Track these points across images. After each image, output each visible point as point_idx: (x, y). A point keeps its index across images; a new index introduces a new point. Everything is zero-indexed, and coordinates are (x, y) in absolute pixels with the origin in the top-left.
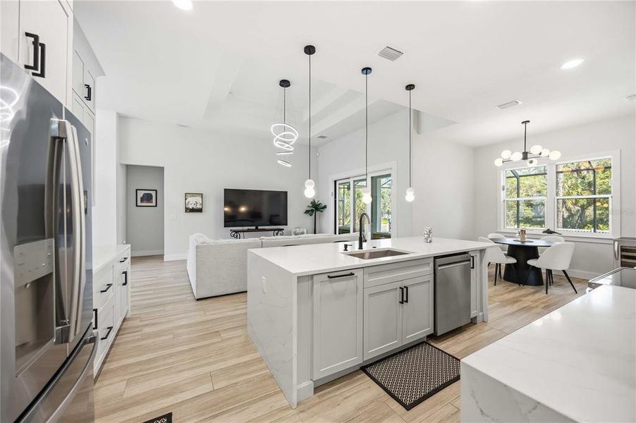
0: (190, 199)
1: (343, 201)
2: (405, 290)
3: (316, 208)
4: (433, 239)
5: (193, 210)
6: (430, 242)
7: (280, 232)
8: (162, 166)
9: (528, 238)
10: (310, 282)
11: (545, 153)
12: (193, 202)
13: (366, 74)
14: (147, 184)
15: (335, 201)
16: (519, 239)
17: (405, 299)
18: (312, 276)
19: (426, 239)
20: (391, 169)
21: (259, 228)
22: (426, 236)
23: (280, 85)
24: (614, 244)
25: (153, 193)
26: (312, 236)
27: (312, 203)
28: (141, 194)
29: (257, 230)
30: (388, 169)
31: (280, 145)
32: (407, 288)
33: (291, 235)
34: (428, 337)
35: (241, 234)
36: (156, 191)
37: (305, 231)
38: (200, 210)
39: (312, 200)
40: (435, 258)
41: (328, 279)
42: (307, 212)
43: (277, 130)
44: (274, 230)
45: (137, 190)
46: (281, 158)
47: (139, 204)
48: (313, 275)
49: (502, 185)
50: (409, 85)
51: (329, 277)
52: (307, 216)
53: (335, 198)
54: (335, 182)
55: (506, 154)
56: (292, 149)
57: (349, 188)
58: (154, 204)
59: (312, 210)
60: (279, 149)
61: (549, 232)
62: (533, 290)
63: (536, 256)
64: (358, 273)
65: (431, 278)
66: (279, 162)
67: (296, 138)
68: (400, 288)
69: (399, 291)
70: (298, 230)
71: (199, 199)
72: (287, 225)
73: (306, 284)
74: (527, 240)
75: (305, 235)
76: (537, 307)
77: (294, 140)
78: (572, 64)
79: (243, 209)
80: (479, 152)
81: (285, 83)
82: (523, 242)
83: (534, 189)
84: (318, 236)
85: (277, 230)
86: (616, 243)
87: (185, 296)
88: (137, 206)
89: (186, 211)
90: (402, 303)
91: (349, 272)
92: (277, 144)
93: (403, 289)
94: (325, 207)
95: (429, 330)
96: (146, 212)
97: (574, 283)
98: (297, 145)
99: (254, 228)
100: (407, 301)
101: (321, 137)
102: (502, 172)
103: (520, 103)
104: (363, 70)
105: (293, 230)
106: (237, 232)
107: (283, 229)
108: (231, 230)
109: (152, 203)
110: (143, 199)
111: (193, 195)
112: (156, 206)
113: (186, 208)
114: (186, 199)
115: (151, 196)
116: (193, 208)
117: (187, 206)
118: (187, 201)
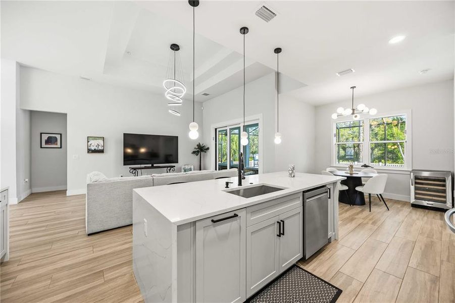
0: (92, 142)
1: (221, 144)
2: (282, 223)
3: (201, 150)
4: (296, 174)
5: (95, 151)
6: (294, 176)
7: (172, 169)
8: (65, 112)
9: (355, 171)
10: (192, 228)
11: (366, 110)
13: (244, 33)
14: (51, 128)
15: (216, 144)
16: (349, 172)
17: (282, 232)
18: (195, 223)
19: (291, 174)
20: (258, 119)
21: (155, 165)
22: (290, 172)
23: (171, 48)
24: (410, 174)
25: (58, 137)
26: (198, 172)
27: (198, 145)
28: (45, 137)
29: (153, 167)
30: (256, 120)
31: (171, 97)
32: (283, 222)
33: (181, 172)
34: (299, 261)
35: (139, 171)
36: (61, 134)
37: (192, 167)
38: (102, 151)
39: (198, 143)
40: (304, 192)
41: (211, 223)
42: (194, 152)
43: (169, 85)
44: (168, 167)
45: (41, 134)
46: (170, 108)
47: (44, 145)
48: (195, 221)
49: (334, 133)
50: (278, 48)
51: (212, 221)
52: (194, 156)
53: (216, 141)
54: (216, 129)
55: (340, 110)
56: (181, 101)
57: (226, 135)
58: (59, 146)
59: (198, 151)
60: (169, 100)
61: (365, 166)
62: (361, 209)
63: (361, 184)
64: (241, 214)
65: (300, 210)
66: (170, 111)
67: (184, 93)
68: (278, 222)
69: (277, 226)
70: (187, 167)
71: (101, 142)
72: (177, 163)
73: (188, 231)
74: (354, 172)
75: (193, 171)
76: (368, 223)
77: (183, 94)
78: (397, 39)
79: (143, 150)
80: (319, 109)
81: (175, 47)
82: (351, 174)
83: (344, 137)
84: (203, 172)
86: (412, 173)
87: (77, 232)
88: (41, 147)
89: (88, 152)
90: (279, 236)
91: (232, 214)
92: (168, 97)
93: (280, 223)
94: (208, 149)
95: (299, 256)
96: (51, 153)
97: (387, 203)
98: (185, 99)
99: (150, 165)
100: (283, 234)
101: (205, 94)
102: (334, 124)
103: (354, 71)
104: (241, 29)
105: (183, 167)
106: (135, 169)
107: (175, 166)
108: (130, 168)
109: (57, 144)
110: (48, 142)
111: (95, 138)
112: (61, 148)
113: (88, 150)
114: (88, 142)
115: (56, 139)
116: (95, 149)
117: (89, 148)
118: (89, 143)
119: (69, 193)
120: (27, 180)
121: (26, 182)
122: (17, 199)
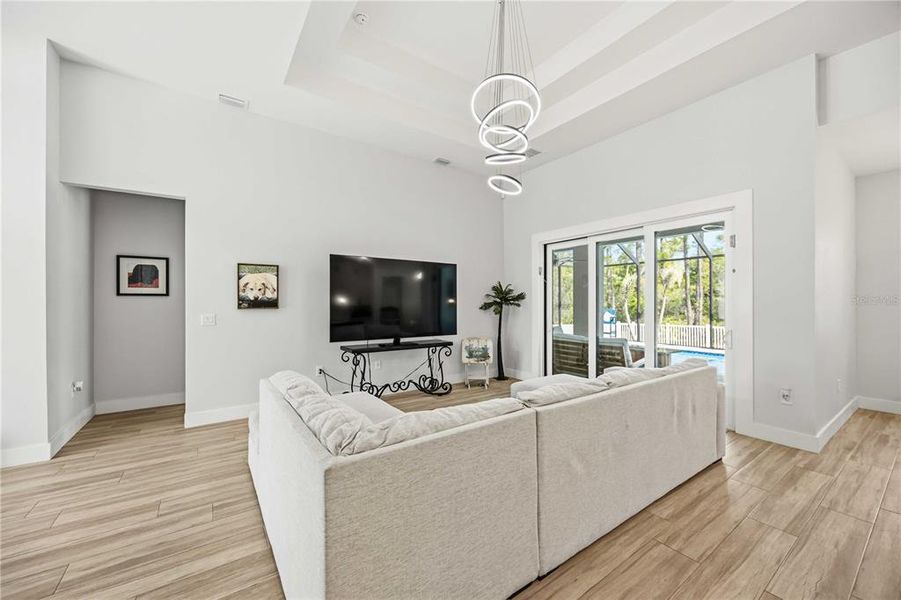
0: (248, 278)
3: (502, 299)
5: (256, 304)
7: (444, 349)
8: (181, 197)
12: (256, 284)
14: (141, 241)
15: (545, 284)
20: (730, 209)
21: (402, 340)
25: (161, 266)
27: (494, 289)
28: (127, 267)
29: (397, 346)
30: (719, 211)
35: (366, 356)
36: (167, 260)
37: (490, 345)
38: (272, 304)
39: (495, 284)
42: (486, 307)
44: (431, 345)
45: (118, 257)
47: (125, 288)
52: (486, 315)
54: (545, 246)
58: (162, 289)
59: (495, 304)
71: (270, 278)
72: (456, 333)
85: (439, 345)
88: (118, 294)
89: (240, 306)
94: (521, 297)
96: (140, 311)
99: (391, 341)
105: (467, 343)
106: (357, 352)
107: (451, 344)
108: (342, 348)
109: (158, 287)
110: (135, 278)
111: (257, 268)
112: (167, 294)
113: (239, 300)
114: (239, 278)
115: (154, 271)
116: (256, 299)
117: (242, 294)
118: (243, 282)
119: (191, 420)
120: (80, 384)
121: (79, 389)
122: (49, 445)
